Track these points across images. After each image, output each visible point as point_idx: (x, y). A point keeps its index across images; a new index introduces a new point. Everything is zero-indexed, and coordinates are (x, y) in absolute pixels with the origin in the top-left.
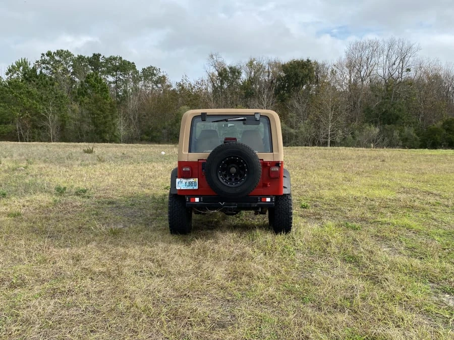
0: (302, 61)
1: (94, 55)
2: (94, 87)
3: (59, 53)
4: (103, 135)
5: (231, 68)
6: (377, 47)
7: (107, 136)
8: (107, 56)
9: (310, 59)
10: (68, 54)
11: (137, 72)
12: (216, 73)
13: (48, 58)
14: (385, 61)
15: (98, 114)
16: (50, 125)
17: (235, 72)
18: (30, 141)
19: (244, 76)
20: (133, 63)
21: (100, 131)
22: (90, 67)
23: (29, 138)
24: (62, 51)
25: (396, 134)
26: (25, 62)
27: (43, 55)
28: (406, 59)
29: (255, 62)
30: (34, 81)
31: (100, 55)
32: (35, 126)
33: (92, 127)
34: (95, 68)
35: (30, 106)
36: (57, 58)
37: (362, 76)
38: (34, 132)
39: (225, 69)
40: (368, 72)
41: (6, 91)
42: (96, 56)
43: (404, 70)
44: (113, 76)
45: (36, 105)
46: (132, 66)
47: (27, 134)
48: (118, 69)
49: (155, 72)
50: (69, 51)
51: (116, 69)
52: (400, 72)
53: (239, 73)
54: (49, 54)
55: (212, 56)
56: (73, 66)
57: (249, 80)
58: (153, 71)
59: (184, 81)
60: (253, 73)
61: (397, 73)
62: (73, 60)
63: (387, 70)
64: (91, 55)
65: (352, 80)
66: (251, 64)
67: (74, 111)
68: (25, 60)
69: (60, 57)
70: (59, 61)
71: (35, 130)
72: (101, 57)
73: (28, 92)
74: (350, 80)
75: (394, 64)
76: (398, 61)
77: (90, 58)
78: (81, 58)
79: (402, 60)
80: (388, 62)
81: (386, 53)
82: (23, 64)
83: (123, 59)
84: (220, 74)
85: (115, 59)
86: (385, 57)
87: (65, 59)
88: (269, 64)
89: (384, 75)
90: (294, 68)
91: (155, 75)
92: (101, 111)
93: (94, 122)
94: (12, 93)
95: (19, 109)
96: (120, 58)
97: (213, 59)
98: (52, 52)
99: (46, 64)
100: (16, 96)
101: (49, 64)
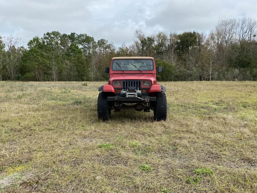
0: (191, 33)
2: (75, 51)
3: (54, 33)
4: (83, 77)
5: (148, 38)
6: (235, 23)
7: (85, 78)
8: (79, 34)
9: (195, 32)
10: (58, 33)
11: (95, 42)
12: (140, 42)
13: (47, 36)
14: (240, 31)
15: (80, 66)
16: (54, 72)
17: (151, 40)
18: (43, 81)
19: (156, 43)
20: (92, 37)
21: (81, 75)
22: (70, 40)
23: (43, 79)
24: (55, 32)
25: (248, 73)
26: (37, 38)
27: (45, 34)
28: (253, 29)
29: (162, 34)
30: (44, 48)
31: (75, 33)
32: (45, 73)
33: (76, 73)
34: (72, 41)
35: (43, 62)
36: (52, 36)
37: (226, 40)
38: (45, 77)
39: (145, 39)
40: (230, 37)
41: (30, 54)
42: (73, 34)
43: (252, 36)
44: (82, 45)
45: (46, 61)
46: (92, 39)
47: (41, 77)
48: (85, 41)
50: (58, 32)
51: (84, 41)
52: (249, 37)
53: (153, 41)
54: (48, 34)
55: (137, 32)
56: (61, 40)
57: (158, 45)
58: (104, 42)
59: (123, 46)
60: (161, 41)
61: (247, 38)
62: (61, 37)
63: (241, 36)
64: (70, 34)
65: (220, 43)
66: (159, 36)
67: (66, 64)
68: (37, 37)
69: (54, 35)
70: (53, 38)
71: (45, 75)
72: (75, 35)
73: (41, 54)
74: (218, 42)
75: (246, 32)
76: (248, 31)
77: (70, 35)
78: (65, 35)
79: (251, 30)
80: (242, 31)
81: (240, 26)
82: (36, 40)
83: (87, 35)
84: (142, 42)
85: (83, 35)
86: (240, 28)
87: (56, 36)
88: (171, 35)
89: (240, 39)
90: (186, 37)
91: (105, 44)
92: (82, 64)
93: (77, 70)
94: (33, 55)
95: (37, 63)
96: (86, 35)
97: (138, 33)
98: (49, 32)
99: (47, 39)
100: (35, 56)
101: (48, 39)
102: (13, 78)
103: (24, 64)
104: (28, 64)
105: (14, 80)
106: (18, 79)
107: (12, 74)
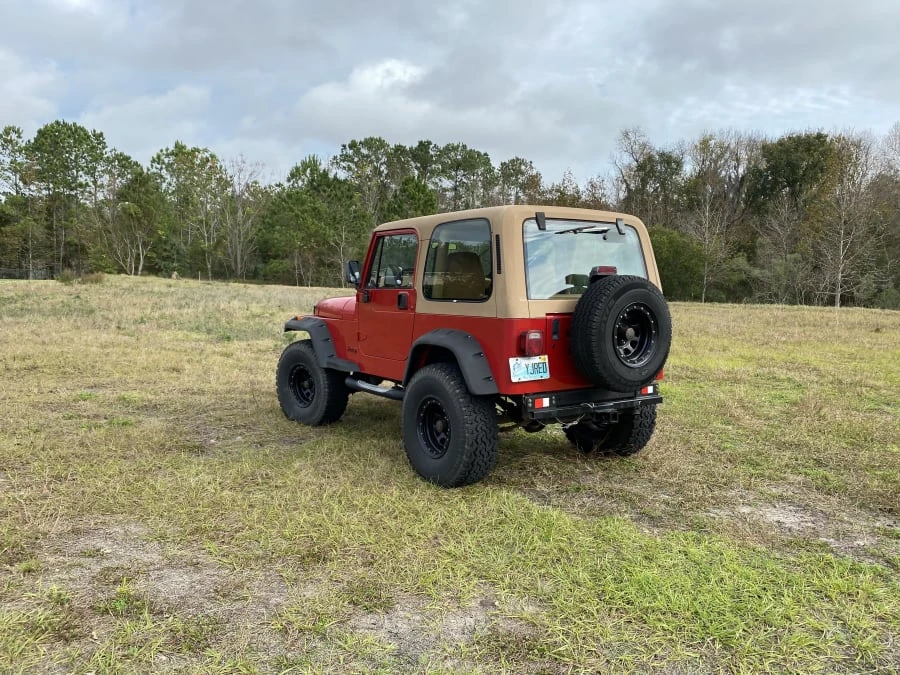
1: (421, 143)
2: (413, 198)
3: (369, 143)
5: (662, 155)
8: (442, 146)
9: (824, 132)
10: (381, 144)
11: (490, 170)
12: (634, 165)
13: (350, 152)
16: (342, 261)
17: (671, 163)
18: (312, 286)
19: (689, 169)
20: (486, 154)
22: (414, 165)
23: (312, 280)
24: (372, 139)
26: (314, 160)
27: (344, 146)
29: (712, 142)
30: (325, 191)
31: (429, 143)
32: (321, 263)
34: (421, 166)
35: (317, 231)
36: (364, 151)
38: (319, 272)
39: (650, 158)
41: (284, 208)
42: (424, 146)
44: (450, 178)
45: (325, 230)
46: (484, 159)
47: (310, 274)
48: (459, 165)
49: (523, 167)
50: (382, 139)
51: (457, 166)
53: (679, 164)
54: (353, 145)
55: (626, 135)
56: (389, 164)
57: (699, 176)
58: (520, 167)
59: (567, 183)
60: (707, 162)
62: (386, 154)
64: (415, 145)
66: (705, 145)
68: (314, 157)
69: (369, 148)
70: (367, 157)
71: (321, 268)
72: (431, 146)
73: (314, 209)
77: (415, 149)
78: (399, 149)
82: (311, 165)
83: (469, 148)
84: (641, 167)
85: (455, 149)
87: (375, 153)
90: (787, 151)
91: (523, 174)
94: (292, 210)
95: (300, 235)
96: (464, 147)
97: (629, 139)
98: (358, 141)
99: (348, 161)
100: (297, 216)
101: (352, 161)
102: (239, 273)
103: (268, 236)
104: (277, 235)
105: (242, 277)
106: (253, 276)
107: (239, 260)
